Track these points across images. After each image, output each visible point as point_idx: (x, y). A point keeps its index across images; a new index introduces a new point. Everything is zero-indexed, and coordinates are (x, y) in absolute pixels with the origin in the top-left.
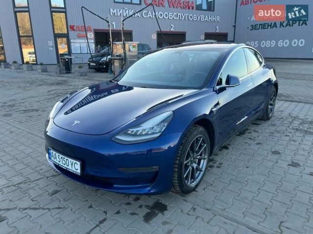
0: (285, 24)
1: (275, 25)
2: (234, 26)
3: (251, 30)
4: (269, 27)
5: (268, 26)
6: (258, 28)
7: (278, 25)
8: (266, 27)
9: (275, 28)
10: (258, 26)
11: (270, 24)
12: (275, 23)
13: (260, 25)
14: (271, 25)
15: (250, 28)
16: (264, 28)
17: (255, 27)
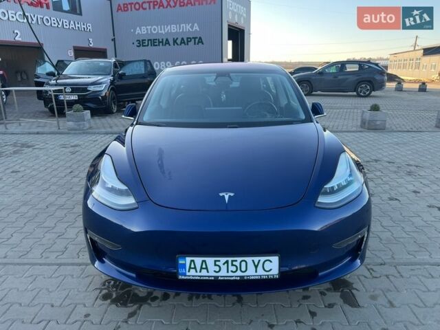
0: (179, 41)
1: (167, 42)
2: (114, 40)
3: (138, 46)
4: (161, 44)
5: (159, 42)
6: (146, 44)
7: (171, 42)
8: (157, 44)
9: (167, 45)
10: (146, 42)
11: (161, 40)
12: (167, 40)
13: (148, 40)
14: (162, 42)
15: (136, 43)
16: (154, 45)
17: (143, 43)
